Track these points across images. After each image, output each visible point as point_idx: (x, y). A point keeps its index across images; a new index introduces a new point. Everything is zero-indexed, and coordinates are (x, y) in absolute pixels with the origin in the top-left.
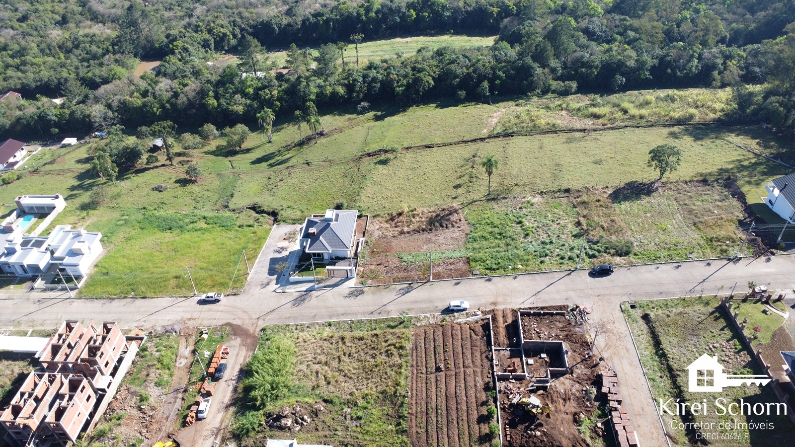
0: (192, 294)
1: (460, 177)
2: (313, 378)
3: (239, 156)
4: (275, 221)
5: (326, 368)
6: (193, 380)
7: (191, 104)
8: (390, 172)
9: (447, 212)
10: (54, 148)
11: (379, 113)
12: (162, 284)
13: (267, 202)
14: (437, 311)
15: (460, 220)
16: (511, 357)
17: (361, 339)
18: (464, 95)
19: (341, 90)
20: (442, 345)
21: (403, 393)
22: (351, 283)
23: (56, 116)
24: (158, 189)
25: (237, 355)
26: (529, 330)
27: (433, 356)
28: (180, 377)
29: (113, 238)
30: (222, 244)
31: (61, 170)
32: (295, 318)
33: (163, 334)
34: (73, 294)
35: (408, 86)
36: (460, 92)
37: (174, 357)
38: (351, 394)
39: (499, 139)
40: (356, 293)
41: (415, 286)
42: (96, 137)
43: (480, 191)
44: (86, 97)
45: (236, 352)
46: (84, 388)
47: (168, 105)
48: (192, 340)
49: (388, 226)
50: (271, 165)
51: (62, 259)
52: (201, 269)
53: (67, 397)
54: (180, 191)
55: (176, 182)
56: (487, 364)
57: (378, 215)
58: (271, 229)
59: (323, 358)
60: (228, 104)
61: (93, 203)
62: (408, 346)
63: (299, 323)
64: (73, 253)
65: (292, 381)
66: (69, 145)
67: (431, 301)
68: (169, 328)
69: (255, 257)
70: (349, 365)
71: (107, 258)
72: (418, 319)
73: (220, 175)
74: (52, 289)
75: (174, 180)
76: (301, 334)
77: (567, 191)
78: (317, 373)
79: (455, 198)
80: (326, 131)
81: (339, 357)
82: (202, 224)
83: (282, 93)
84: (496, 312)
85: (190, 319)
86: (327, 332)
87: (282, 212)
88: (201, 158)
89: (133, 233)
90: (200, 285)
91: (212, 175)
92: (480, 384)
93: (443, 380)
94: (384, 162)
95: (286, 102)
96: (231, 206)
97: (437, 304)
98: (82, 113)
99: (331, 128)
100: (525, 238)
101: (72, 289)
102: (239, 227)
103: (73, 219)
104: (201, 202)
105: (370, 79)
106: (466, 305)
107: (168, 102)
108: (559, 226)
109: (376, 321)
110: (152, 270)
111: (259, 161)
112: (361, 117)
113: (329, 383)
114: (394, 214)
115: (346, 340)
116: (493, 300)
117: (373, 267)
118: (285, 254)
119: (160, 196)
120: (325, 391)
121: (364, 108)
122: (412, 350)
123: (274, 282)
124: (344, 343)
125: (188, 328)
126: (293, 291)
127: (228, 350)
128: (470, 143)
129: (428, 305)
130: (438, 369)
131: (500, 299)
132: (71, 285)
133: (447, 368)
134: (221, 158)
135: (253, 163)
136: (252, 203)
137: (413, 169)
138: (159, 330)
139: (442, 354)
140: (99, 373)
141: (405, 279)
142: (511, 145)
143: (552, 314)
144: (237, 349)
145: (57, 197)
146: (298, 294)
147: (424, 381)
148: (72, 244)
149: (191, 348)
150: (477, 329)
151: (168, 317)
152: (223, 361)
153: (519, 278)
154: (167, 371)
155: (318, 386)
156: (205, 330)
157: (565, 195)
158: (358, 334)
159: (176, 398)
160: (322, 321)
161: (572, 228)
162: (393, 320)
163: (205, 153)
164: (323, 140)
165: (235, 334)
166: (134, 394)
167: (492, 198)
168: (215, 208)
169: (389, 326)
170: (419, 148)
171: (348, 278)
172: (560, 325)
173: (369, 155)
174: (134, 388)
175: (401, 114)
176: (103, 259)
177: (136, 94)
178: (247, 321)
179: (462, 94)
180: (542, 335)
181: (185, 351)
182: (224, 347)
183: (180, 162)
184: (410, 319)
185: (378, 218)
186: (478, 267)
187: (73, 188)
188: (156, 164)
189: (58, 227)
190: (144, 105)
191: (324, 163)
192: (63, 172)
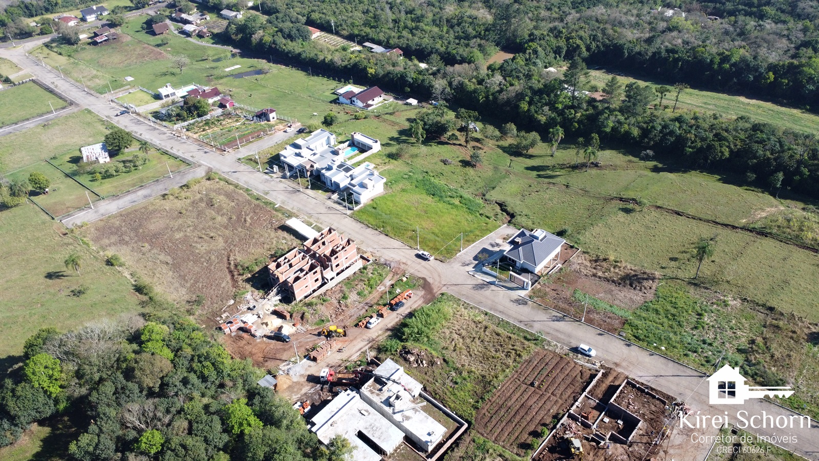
0: (415, 247)
1: (683, 252)
2: (448, 342)
3: (521, 158)
4: (509, 222)
5: (461, 340)
6: (380, 303)
7: (508, 102)
8: (626, 221)
9: (645, 276)
10: (400, 102)
11: (660, 166)
12: (402, 232)
13: (514, 204)
14: (567, 345)
15: (650, 288)
16: (595, 408)
17: (498, 334)
18: (753, 178)
19: (636, 132)
20: (549, 370)
21: (496, 385)
22: (523, 293)
23: (412, 79)
24: (445, 162)
25: (415, 302)
26: (623, 397)
27: (536, 374)
28: (373, 297)
29: (395, 185)
30: (459, 222)
31: (393, 122)
32: (467, 298)
33: (382, 265)
34: (349, 212)
35: (700, 150)
36: (749, 174)
37: (379, 282)
38: (463, 366)
39: (751, 234)
40: (521, 302)
41: (567, 319)
42: (431, 104)
43: (690, 272)
44: (438, 71)
45: (416, 299)
46: (316, 272)
47: (491, 97)
48: (397, 277)
49: (589, 264)
50: (539, 176)
51: (354, 186)
52: (433, 233)
53: (304, 273)
54: (459, 169)
55: (460, 161)
56: (571, 401)
57: (588, 253)
58: (500, 226)
59: (464, 333)
60: (536, 112)
61: (397, 154)
62: (525, 357)
63: (467, 302)
64: (363, 186)
65: (434, 337)
66: (410, 104)
67: (569, 336)
68: (388, 263)
69: (474, 241)
70: (477, 347)
71: (382, 198)
72: (549, 343)
73: (496, 168)
74: (339, 204)
75: (460, 159)
76: (463, 310)
77: (771, 309)
78: (453, 340)
79: (662, 268)
80: (602, 163)
81: (474, 338)
82: (456, 201)
83: (583, 117)
84: (612, 372)
85: (404, 263)
86: (481, 318)
87: (519, 217)
88: (492, 149)
89: (409, 187)
90: (424, 243)
91: (490, 166)
92: (553, 411)
93: (530, 393)
94: (627, 211)
95: (584, 126)
96: (487, 197)
97: (572, 341)
98: (430, 82)
99: (608, 163)
100: (692, 329)
101: (349, 209)
102: (480, 215)
103: (378, 161)
104: (468, 185)
105: (668, 131)
106: (593, 353)
107: (493, 94)
108: (733, 335)
109: (519, 329)
110: (403, 219)
111: (532, 168)
112: (642, 163)
113: (454, 350)
114: (601, 258)
115: (488, 330)
116: (618, 361)
117: (547, 290)
118: (496, 249)
119: (444, 168)
120: (448, 354)
121: (647, 155)
122: (526, 361)
123: (473, 265)
124: (485, 331)
125: (399, 268)
126: (481, 278)
127: (412, 295)
128: (719, 226)
129: (565, 338)
130: (532, 384)
131: (624, 364)
132: (350, 206)
133: (539, 387)
134: (506, 155)
135: (527, 168)
136: (503, 200)
137: (647, 227)
138: (382, 261)
139: (543, 377)
140: (330, 268)
141: (563, 310)
142: (756, 244)
143: (654, 397)
144: (418, 297)
145: (376, 142)
146: (482, 282)
147: (516, 386)
148: (364, 178)
149: (393, 282)
150: (585, 374)
151: (392, 255)
152: (404, 301)
153: (655, 357)
154: (369, 289)
155: (447, 349)
156: (407, 275)
157: (766, 312)
158: (500, 330)
159: (364, 308)
160: (483, 309)
161: (743, 342)
162: (531, 334)
163: (498, 146)
164: (594, 171)
165: (423, 288)
166: (341, 291)
167: (695, 283)
168: (476, 193)
169: (525, 338)
170: (668, 211)
171: (523, 288)
172: (653, 408)
173: (621, 199)
174: (345, 289)
175: (680, 174)
176: (380, 197)
177: (474, 80)
178: (436, 283)
179: (752, 176)
180: (631, 407)
181: (388, 282)
182: (410, 292)
183: (473, 147)
184: (543, 340)
185: (586, 255)
186: (630, 331)
187: (392, 139)
188: (455, 142)
189: (367, 163)
190: (475, 91)
191: (580, 191)
192: (394, 124)
